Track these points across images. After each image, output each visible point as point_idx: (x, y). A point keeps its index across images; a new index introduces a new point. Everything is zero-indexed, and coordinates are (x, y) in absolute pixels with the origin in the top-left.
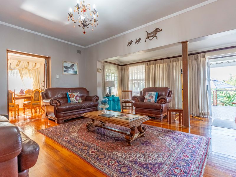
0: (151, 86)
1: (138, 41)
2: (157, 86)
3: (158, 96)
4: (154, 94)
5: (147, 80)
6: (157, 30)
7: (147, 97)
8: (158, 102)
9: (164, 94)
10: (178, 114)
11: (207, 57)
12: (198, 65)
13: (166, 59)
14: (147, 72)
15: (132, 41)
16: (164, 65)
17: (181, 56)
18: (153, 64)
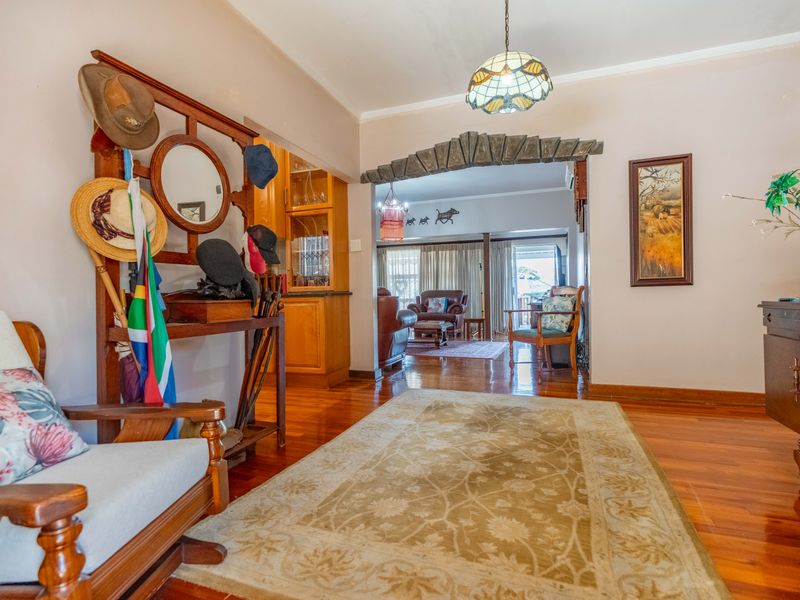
0: (431, 287)
1: (424, 221)
2: (442, 287)
3: (449, 304)
4: (442, 300)
5: (423, 277)
6: (452, 212)
7: (432, 304)
8: (450, 312)
9: (456, 300)
10: (477, 324)
11: (513, 246)
12: (502, 256)
13: (456, 242)
14: (424, 263)
15: (414, 219)
16: (454, 252)
17: (482, 241)
18: (434, 250)
